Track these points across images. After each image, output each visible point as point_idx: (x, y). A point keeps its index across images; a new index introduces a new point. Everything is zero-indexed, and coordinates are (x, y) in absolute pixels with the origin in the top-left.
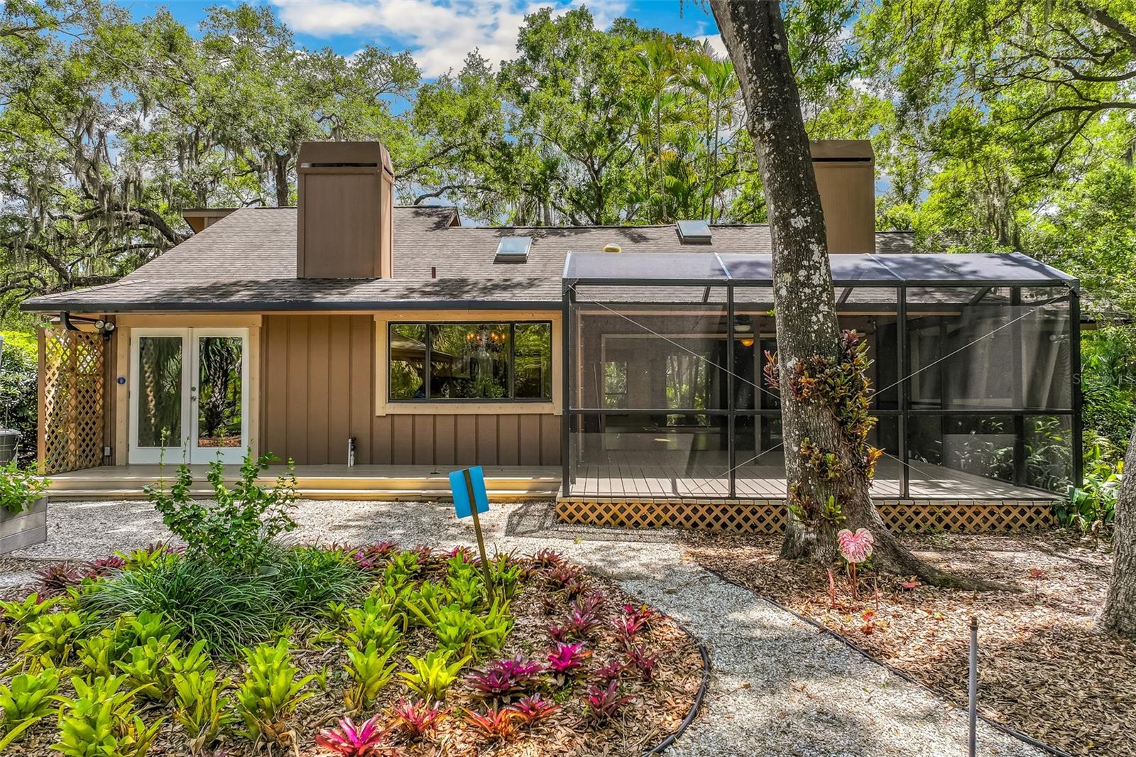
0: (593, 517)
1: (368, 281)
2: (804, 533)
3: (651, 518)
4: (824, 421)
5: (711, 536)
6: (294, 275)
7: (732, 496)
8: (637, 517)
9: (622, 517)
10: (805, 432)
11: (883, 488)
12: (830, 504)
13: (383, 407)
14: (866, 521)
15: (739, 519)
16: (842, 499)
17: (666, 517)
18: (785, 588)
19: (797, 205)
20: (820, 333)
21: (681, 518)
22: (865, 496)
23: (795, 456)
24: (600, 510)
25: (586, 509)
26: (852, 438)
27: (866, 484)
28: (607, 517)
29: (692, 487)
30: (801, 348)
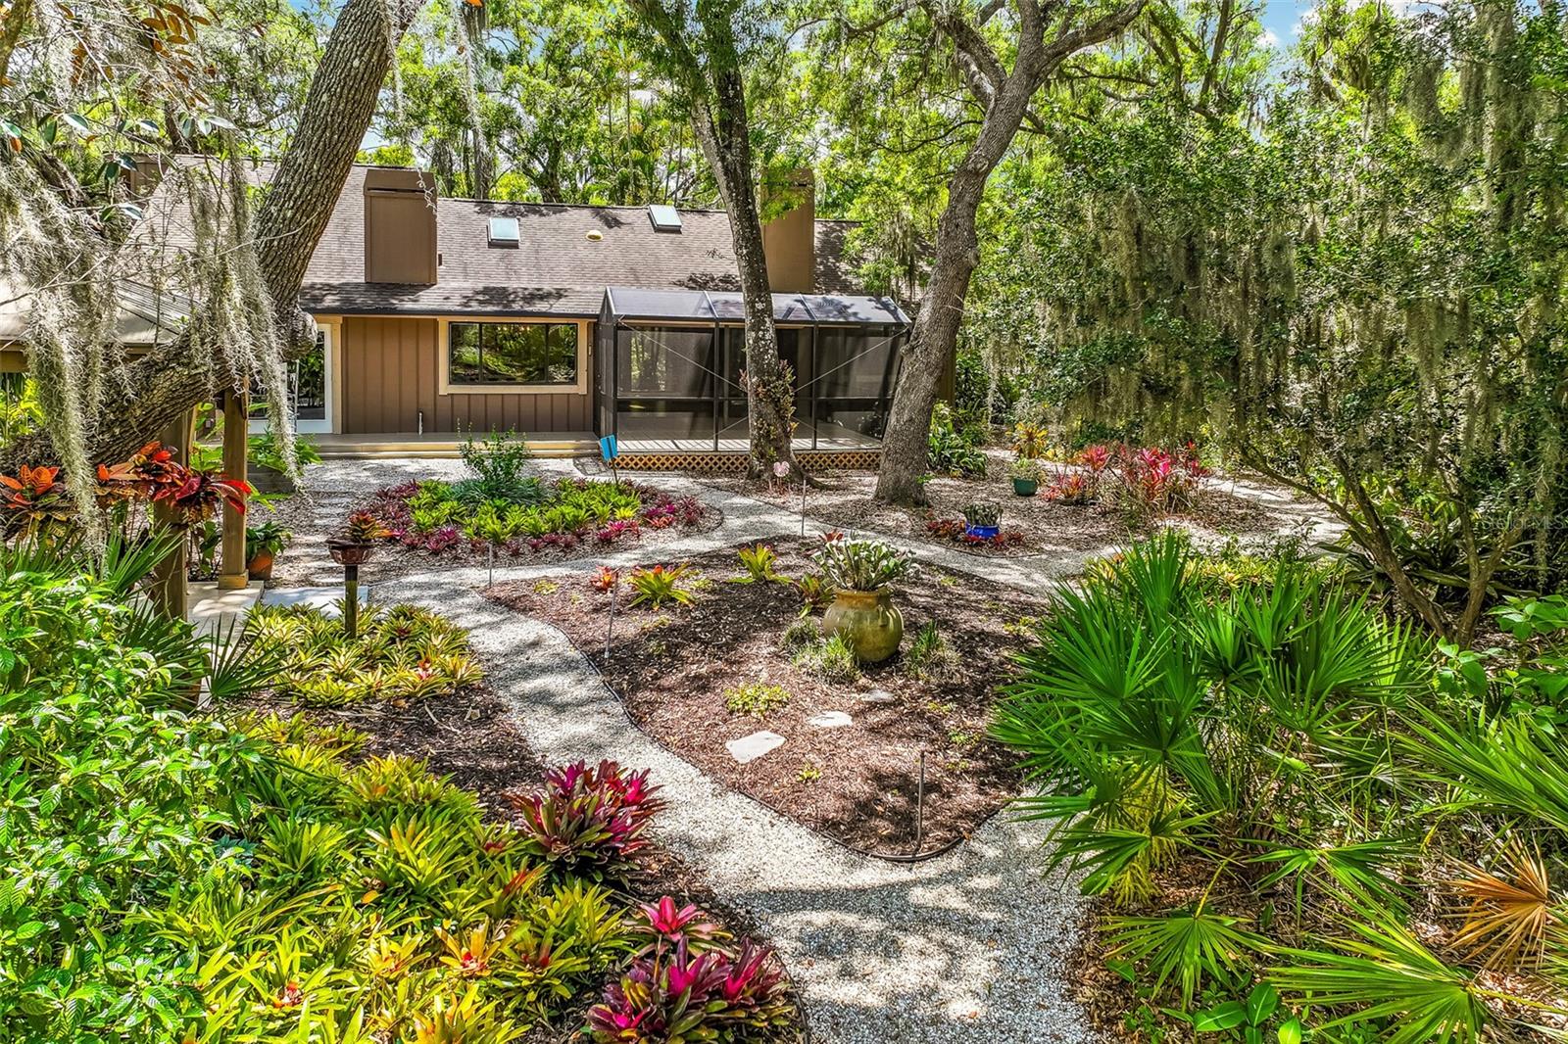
0: (632, 464)
1: (428, 287)
2: (758, 466)
3: (667, 464)
4: (769, 410)
5: (703, 473)
6: (362, 280)
7: (716, 450)
8: (658, 464)
9: (650, 464)
10: (760, 415)
11: (799, 444)
12: (771, 451)
13: (445, 388)
14: (788, 459)
15: (720, 464)
16: (777, 449)
17: (676, 464)
18: (749, 491)
19: (759, 297)
20: (769, 364)
21: (685, 464)
22: (788, 448)
23: (754, 428)
24: (636, 460)
25: (627, 460)
26: (782, 418)
27: (789, 442)
28: (641, 464)
29: (687, 445)
30: (759, 372)
